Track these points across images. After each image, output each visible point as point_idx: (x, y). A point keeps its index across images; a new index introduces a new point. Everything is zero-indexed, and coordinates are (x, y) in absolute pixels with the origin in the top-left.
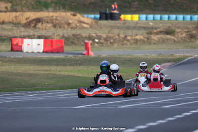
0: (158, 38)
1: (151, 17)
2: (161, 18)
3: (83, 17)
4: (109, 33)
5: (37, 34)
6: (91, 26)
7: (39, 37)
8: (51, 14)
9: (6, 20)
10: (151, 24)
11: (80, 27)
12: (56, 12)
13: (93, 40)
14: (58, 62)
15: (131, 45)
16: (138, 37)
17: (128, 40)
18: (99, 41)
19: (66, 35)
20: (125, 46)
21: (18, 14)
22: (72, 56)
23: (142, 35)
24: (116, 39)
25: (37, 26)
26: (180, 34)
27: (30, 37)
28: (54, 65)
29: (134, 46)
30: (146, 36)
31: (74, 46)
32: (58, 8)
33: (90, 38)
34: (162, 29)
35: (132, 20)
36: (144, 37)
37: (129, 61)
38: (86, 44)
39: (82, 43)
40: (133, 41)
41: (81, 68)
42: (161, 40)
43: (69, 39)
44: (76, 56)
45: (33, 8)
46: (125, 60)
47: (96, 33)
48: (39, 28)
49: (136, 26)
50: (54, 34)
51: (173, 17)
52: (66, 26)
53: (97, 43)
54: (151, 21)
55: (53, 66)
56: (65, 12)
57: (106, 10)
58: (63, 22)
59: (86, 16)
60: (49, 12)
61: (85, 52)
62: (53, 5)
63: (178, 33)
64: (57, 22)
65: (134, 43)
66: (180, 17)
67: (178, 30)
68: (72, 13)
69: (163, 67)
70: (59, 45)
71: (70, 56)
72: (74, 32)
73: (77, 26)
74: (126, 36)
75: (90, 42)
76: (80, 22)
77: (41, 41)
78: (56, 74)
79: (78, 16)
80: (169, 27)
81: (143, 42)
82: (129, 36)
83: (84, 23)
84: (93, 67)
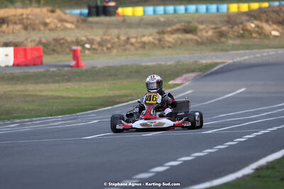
0: (174, 39)
1: (160, 9)
2: (175, 11)
3: (65, 14)
4: (104, 34)
5: (4, 39)
6: (77, 27)
7: (6, 45)
8: (19, 11)
10: (162, 19)
11: (62, 27)
12: (27, 8)
13: (83, 46)
14: (36, 79)
15: (136, 49)
16: (145, 39)
17: (132, 44)
18: (91, 47)
19: (43, 40)
20: (127, 52)
22: (54, 69)
23: (151, 35)
24: (114, 43)
25: (1, 29)
26: (204, 32)
28: (31, 83)
29: (141, 51)
30: (157, 37)
31: (56, 55)
32: (27, 2)
33: (78, 43)
34: (178, 26)
35: (134, 16)
36: (154, 39)
37: (136, 72)
38: (75, 52)
39: (68, 50)
40: (138, 45)
41: (69, 85)
42: (179, 42)
43: (49, 45)
44: (61, 68)
46: (131, 72)
47: (86, 36)
48: (4, 32)
49: (141, 23)
50: (26, 40)
51: (192, 8)
52: (42, 28)
53: (89, 49)
54: (161, 15)
55: (29, 85)
56: (39, 7)
57: (97, 3)
58: (37, 22)
59: (68, 11)
60: (16, 8)
61: (73, 63)
63: (201, 30)
64: (29, 22)
65: (141, 47)
66: (202, 8)
67: (201, 27)
68: (50, 8)
69: (186, 79)
70: (35, 54)
71: (52, 69)
72: (54, 35)
73: (57, 27)
74: (128, 39)
75: (79, 48)
76: (62, 20)
77: (10, 50)
78: (36, 96)
79: (59, 12)
80: (189, 22)
81: (153, 45)
82: (133, 37)
83: (66, 21)
84: (87, 84)
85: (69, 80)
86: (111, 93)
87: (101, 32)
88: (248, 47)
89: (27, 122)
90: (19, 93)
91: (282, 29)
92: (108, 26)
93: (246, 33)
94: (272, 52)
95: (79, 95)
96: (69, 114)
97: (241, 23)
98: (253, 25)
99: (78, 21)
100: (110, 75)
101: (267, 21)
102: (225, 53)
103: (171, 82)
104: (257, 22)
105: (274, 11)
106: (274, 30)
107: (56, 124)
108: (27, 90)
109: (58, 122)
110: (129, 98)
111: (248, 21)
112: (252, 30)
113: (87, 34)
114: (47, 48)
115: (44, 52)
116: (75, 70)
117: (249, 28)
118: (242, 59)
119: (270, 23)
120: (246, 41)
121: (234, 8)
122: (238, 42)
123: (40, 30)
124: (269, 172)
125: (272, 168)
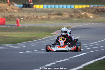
0: (54, 17)
1: (49, 6)
2: (55, 7)
4: (28, 14)
6: (18, 11)
10: (50, 10)
11: (13, 11)
13: (20, 19)
14: (2, 30)
15: (40, 21)
16: (43, 17)
17: (38, 19)
19: (6, 16)
20: (37, 21)
23: (45, 15)
24: (32, 18)
26: (65, 15)
29: (42, 21)
30: (48, 16)
33: (19, 17)
34: (56, 13)
35: (39, 8)
36: (47, 17)
38: (17, 21)
39: (15, 20)
40: (41, 19)
41: (15, 33)
42: (56, 18)
43: (8, 18)
44: (12, 26)
46: (38, 29)
47: (21, 15)
49: (42, 11)
51: (61, 6)
52: (5, 11)
53: (22, 20)
54: (49, 8)
56: (5, 3)
57: (26, 3)
58: (4, 9)
61: (16, 25)
63: (64, 14)
64: (1, 9)
65: (41, 20)
66: (65, 6)
67: (64, 13)
69: (58, 32)
70: (3, 21)
71: (8, 27)
72: (10, 14)
73: (11, 11)
74: (37, 16)
75: (19, 19)
76: (13, 9)
78: (2, 36)
79: (12, 6)
80: (60, 11)
81: (46, 19)
82: (39, 16)
83: (14, 9)
84: (21, 33)
85: (15, 31)
86: (30, 36)
87: (27, 14)
88: (81, 22)
91: (94, 15)
92: (30, 12)
93: (81, 16)
94: (90, 24)
95: (18, 37)
96: (14, 43)
97: (79, 12)
98: (83, 13)
99: (19, 9)
100: (30, 30)
101: (89, 12)
103: (52, 33)
104: (85, 12)
105: (91, 9)
106: (91, 15)
109: (10, 46)
110: (37, 38)
111: (81, 12)
112: (83, 15)
113: (22, 14)
114: (7, 19)
115: (6, 20)
116: (17, 27)
117: (82, 14)
118: (79, 26)
119: (90, 13)
120: (80, 19)
121: (76, 7)
122: (77, 19)
123: (4, 12)
124: (89, 68)
125: (90, 66)
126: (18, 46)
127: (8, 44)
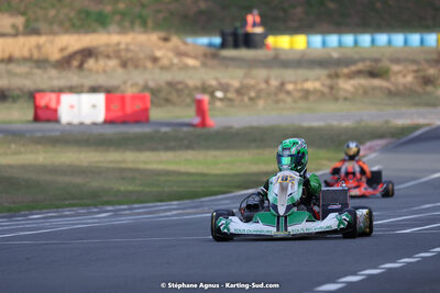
0: (353, 86)
1: (333, 39)
2: (356, 42)
3: (185, 43)
4: (246, 76)
5: (89, 82)
6: (204, 65)
7: (94, 90)
8: (115, 38)
9: (17, 54)
10: (335, 55)
11: (180, 65)
12: (126, 33)
13: (212, 94)
14: (139, 143)
15: (295, 101)
16: (309, 85)
17: (288, 93)
18: (225, 96)
19: (151, 84)
20: (281, 105)
21: (42, 39)
23: (318, 79)
24: (259, 92)
25: (86, 66)
26: (400, 76)
27: (72, 90)
29: (302, 104)
30: (328, 82)
31: (170, 108)
32: (127, 24)
33: (205, 89)
34: (360, 66)
35: (292, 49)
36: (323, 85)
38: (199, 103)
39: (188, 100)
40: (297, 95)
41: (190, 154)
42: (361, 92)
43: (159, 91)
44: (178, 128)
45: (73, 25)
47: (216, 79)
48: (90, 70)
49: (303, 61)
50: (125, 83)
51: (382, 38)
52: (149, 64)
53: (221, 100)
54: (334, 49)
56: (146, 32)
58: (141, 55)
59: (190, 40)
60: (109, 33)
61: (197, 120)
62: (117, 18)
63: (395, 73)
64: (129, 55)
65: (301, 98)
66: (398, 39)
67: (395, 68)
68: (162, 34)
70: (138, 106)
71: (164, 129)
72: (168, 76)
73: (172, 64)
74: (282, 84)
75: (206, 98)
76: (180, 54)
77: (100, 98)
78: (138, 170)
79: (175, 41)
80: (377, 61)
81: (321, 95)
82: (290, 82)
83: (186, 55)
84: (217, 153)
85: (189, 147)
86: (254, 168)
87: (240, 73)
89: (125, 210)
90: (111, 165)
95: (206, 170)
96: (189, 198)
99: (205, 55)
100: (254, 140)
102: (432, 109)
107: (169, 214)
108: (124, 161)
109: (171, 212)
113: (219, 75)
114: (157, 97)
115: (152, 103)
116: (199, 130)
126: (206, 208)
127: (161, 201)
